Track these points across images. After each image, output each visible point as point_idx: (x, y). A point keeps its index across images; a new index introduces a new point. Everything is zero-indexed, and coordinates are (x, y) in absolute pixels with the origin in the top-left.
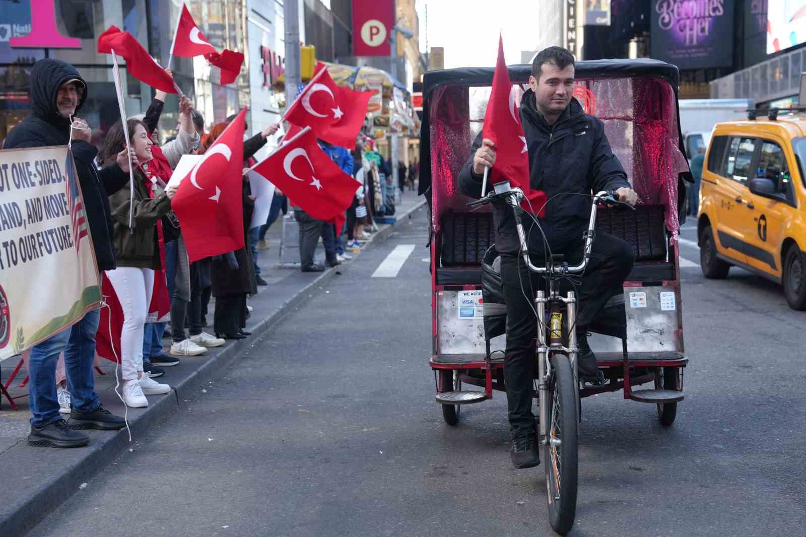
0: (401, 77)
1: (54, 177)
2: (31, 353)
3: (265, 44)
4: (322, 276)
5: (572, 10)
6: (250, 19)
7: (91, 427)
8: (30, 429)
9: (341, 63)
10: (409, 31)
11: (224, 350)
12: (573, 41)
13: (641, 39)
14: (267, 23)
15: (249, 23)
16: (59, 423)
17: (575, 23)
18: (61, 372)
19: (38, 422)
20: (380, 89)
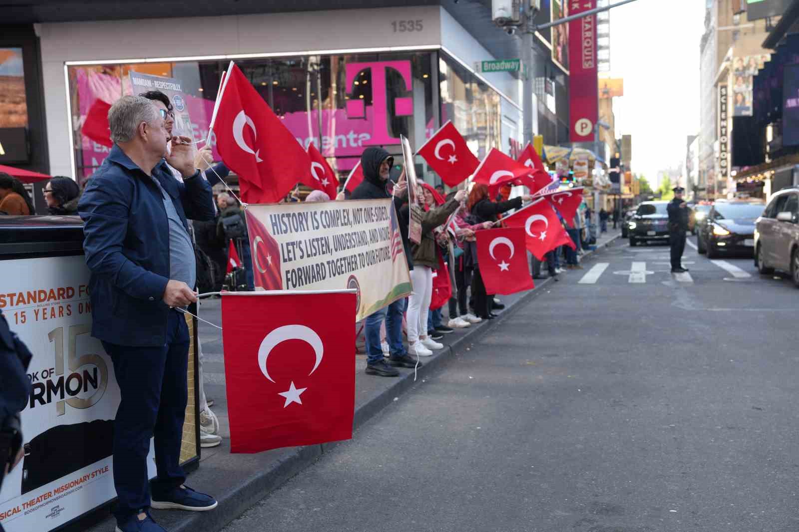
0: (602, 154)
1: (384, 217)
2: (366, 320)
3: (512, 137)
4: (546, 281)
5: (724, 107)
6: (503, 122)
7: (401, 366)
8: (366, 365)
9: (561, 146)
10: (608, 125)
11: (481, 325)
12: (725, 127)
13: (776, 124)
14: (513, 124)
15: (502, 125)
16: (382, 362)
17: (726, 115)
18: (383, 333)
19: (371, 361)
20: (586, 162)
